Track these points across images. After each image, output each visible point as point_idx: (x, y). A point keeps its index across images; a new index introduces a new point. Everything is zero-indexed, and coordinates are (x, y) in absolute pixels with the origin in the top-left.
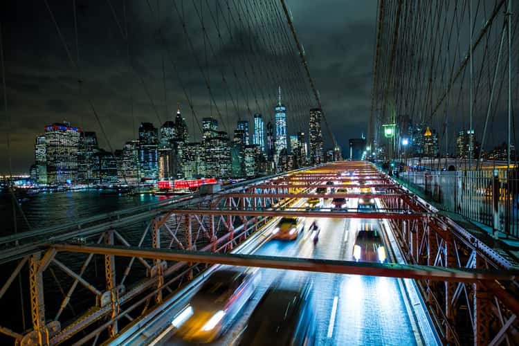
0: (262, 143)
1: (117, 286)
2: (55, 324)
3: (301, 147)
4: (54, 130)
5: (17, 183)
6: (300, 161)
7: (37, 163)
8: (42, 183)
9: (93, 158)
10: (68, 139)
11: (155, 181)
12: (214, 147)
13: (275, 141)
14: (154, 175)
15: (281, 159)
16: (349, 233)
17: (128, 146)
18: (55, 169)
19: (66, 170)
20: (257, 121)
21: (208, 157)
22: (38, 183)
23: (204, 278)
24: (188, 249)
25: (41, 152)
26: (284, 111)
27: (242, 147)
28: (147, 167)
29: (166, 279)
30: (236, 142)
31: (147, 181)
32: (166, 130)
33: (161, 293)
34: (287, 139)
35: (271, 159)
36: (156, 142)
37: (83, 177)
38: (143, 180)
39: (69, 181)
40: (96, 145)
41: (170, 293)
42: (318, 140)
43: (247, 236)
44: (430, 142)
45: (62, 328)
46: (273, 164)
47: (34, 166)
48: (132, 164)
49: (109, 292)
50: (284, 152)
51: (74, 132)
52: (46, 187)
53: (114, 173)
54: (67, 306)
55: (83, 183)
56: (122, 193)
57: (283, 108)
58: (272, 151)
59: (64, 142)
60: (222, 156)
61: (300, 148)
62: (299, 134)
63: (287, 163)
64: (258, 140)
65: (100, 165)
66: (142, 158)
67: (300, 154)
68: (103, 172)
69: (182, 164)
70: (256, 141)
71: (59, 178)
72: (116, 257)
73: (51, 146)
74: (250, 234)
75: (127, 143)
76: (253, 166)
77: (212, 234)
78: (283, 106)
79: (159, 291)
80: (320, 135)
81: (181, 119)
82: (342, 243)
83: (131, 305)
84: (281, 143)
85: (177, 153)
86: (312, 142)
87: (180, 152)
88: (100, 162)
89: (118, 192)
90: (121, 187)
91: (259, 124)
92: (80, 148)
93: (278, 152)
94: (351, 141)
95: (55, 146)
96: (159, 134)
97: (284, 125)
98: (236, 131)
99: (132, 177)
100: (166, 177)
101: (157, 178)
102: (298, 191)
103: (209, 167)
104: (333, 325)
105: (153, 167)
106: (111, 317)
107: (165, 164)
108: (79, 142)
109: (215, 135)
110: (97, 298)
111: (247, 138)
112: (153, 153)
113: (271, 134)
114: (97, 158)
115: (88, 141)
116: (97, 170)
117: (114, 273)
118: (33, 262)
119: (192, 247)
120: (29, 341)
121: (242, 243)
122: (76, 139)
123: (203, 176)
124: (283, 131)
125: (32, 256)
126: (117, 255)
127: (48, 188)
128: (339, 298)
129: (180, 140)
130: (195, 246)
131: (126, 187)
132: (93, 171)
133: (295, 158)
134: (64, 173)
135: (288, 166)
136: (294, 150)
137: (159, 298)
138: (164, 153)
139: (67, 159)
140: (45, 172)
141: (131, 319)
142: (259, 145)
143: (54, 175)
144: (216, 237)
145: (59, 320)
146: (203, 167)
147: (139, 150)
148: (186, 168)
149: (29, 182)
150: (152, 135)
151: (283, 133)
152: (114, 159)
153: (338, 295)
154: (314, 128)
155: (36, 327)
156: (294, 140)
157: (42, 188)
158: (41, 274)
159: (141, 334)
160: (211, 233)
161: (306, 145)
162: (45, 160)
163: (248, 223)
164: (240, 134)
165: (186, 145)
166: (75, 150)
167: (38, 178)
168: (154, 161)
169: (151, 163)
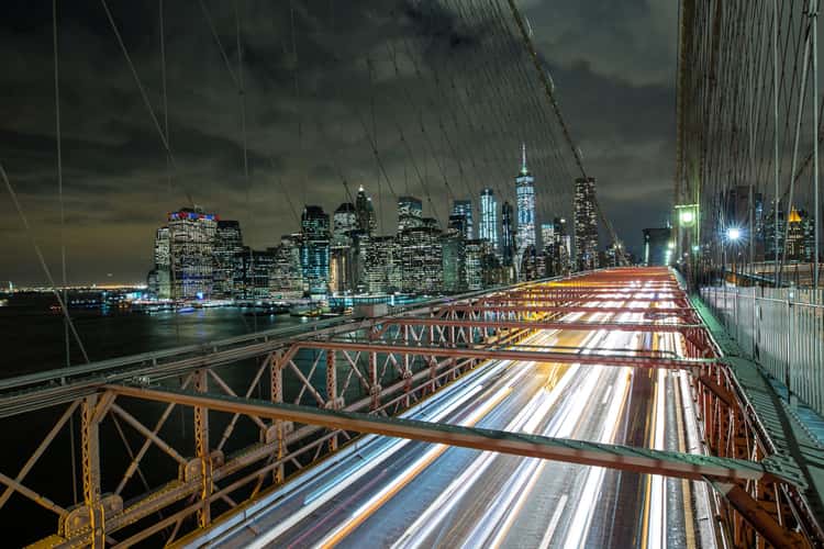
0: (494, 236)
1: (210, 451)
2: (115, 500)
3: (560, 243)
4: (181, 219)
5: (130, 296)
6: (558, 267)
7: (157, 267)
8: (163, 296)
9: (234, 260)
10: (200, 232)
11: (324, 296)
12: (414, 244)
13: (515, 233)
14: (323, 287)
15: (525, 263)
16: (612, 390)
17: (286, 242)
18: (181, 276)
19: (197, 278)
20: (485, 200)
21: (405, 259)
22: (159, 297)
23: (356, 450)
24: (329, 404)
25: (163, 250)
26: (530, 184)
27: (462, 242)
28: (312, 275)
29: (292, 448)
30: (452, 234)
31: (313, 296)
32: (342, 218)
33: (282, 467)
34: (536, 229)
35: (509, 263)
36: (327, 236)
37: (220, 289)
38: (307, 295)
39: (200, 295)
40: (238, 241)
41: (298, 469)
42: (590, 231)
43: (436, 388)
44: (797, 232)
45: (125, 507)
46: (512, 271)
47: (153, 273)
48: (291, 269)
49: (198, 459)
50: (531, 251)
51: (207, 221)
52: (168, 304)
53: (263, 283)
54: (136, 472)
55: (219, 298)
56: (275, 314)
57: (529, 179)
58: (509, 251)
59: (195, 236)
60: (428, 258)
61: (557, 244)
62: (557, 221)
63: (535, 269)
64: (489, 232)
65: (244, 270)
66: (306, 261)
67: (557, 254)
68: (247, 281)
69: (365, 270)
70: (484, 234)
71: (187, 290)
72: (210, 411)
73: (177, 242)
74: (442, 384)
75: (284, 238)
76: (478, 275)
77: (373, 381)
78: (528, 175)
79: (279, 464)
80: (593, 222)
81: (365, 200)
82: (598, 406)
83: (233, 481)
84: (526, 236)
85: (357, 252)
86: (579, 233)
87: (363, 252)
88: (245, 266)
89: (269, 313)
90: (274, 305)
91: (488, 205)
92: (216, 244)
93: (522, 251)
94: (647, 232)
95: (182, 242)
96: (332, 223)
97: (531, 206)
98: (451, 218)
99: (289, 289)
100: (341, 290)
101: (328, 292)
102: (536, 317)
103: (408, 275)
104: (549, 540)
105: (322, 274)
106: (200, 497)
107: (340, 271)
108: (216, 236)
109: (418, 223)
110: (180, 468)
111: (470, 229)
112: (322, 253)
113: (508, 222)
114: (241, 260)
115: (228, 234)
116: (239, 279)
117: (207, 433)
118: (86, 408)
119: (337, 400)
120: (77, 521)
121: (425, 399)
122: (211, 232)
123: (397, 290)
124: (529, 216)
125: (85, 400)
126: (212, 408)
127: (172, 304)
128: (569, 498)
129: (363, 232)
130: (342, 399)
131: (282, 306)
132: (235, 279)
133: (548, 261)
134: (193, 283)
135: (536, 274)
136: (548, 248)
137: (280, 476)
138: (337, 253)
139: (197, 262)
140: (168, 282)
141: (233, 504)
142: (489, 240)
143: (180, 284)
144: (379, 386)
145: (121, 494)
146: (398, 276)
147: (301, 248)
148: (372, 276)
149: (146, 296)
150: (321, 224)
151: (529, 220)
152: (264, 263)
153: (569, 493)
154: (583, 211)
155: (88, 502)
156: (548, 230)
157: (163, 304)
158: (97, 427)
159: (248, 527)
160: (371, 380)
161: (568, 240)
162: (168, 263)
163: (439, 366)
164: (458, 222)
165: (373, 240)
166: (209, 248)
167: (158, 290)
168: (323, 265)
169: (318, 268)
